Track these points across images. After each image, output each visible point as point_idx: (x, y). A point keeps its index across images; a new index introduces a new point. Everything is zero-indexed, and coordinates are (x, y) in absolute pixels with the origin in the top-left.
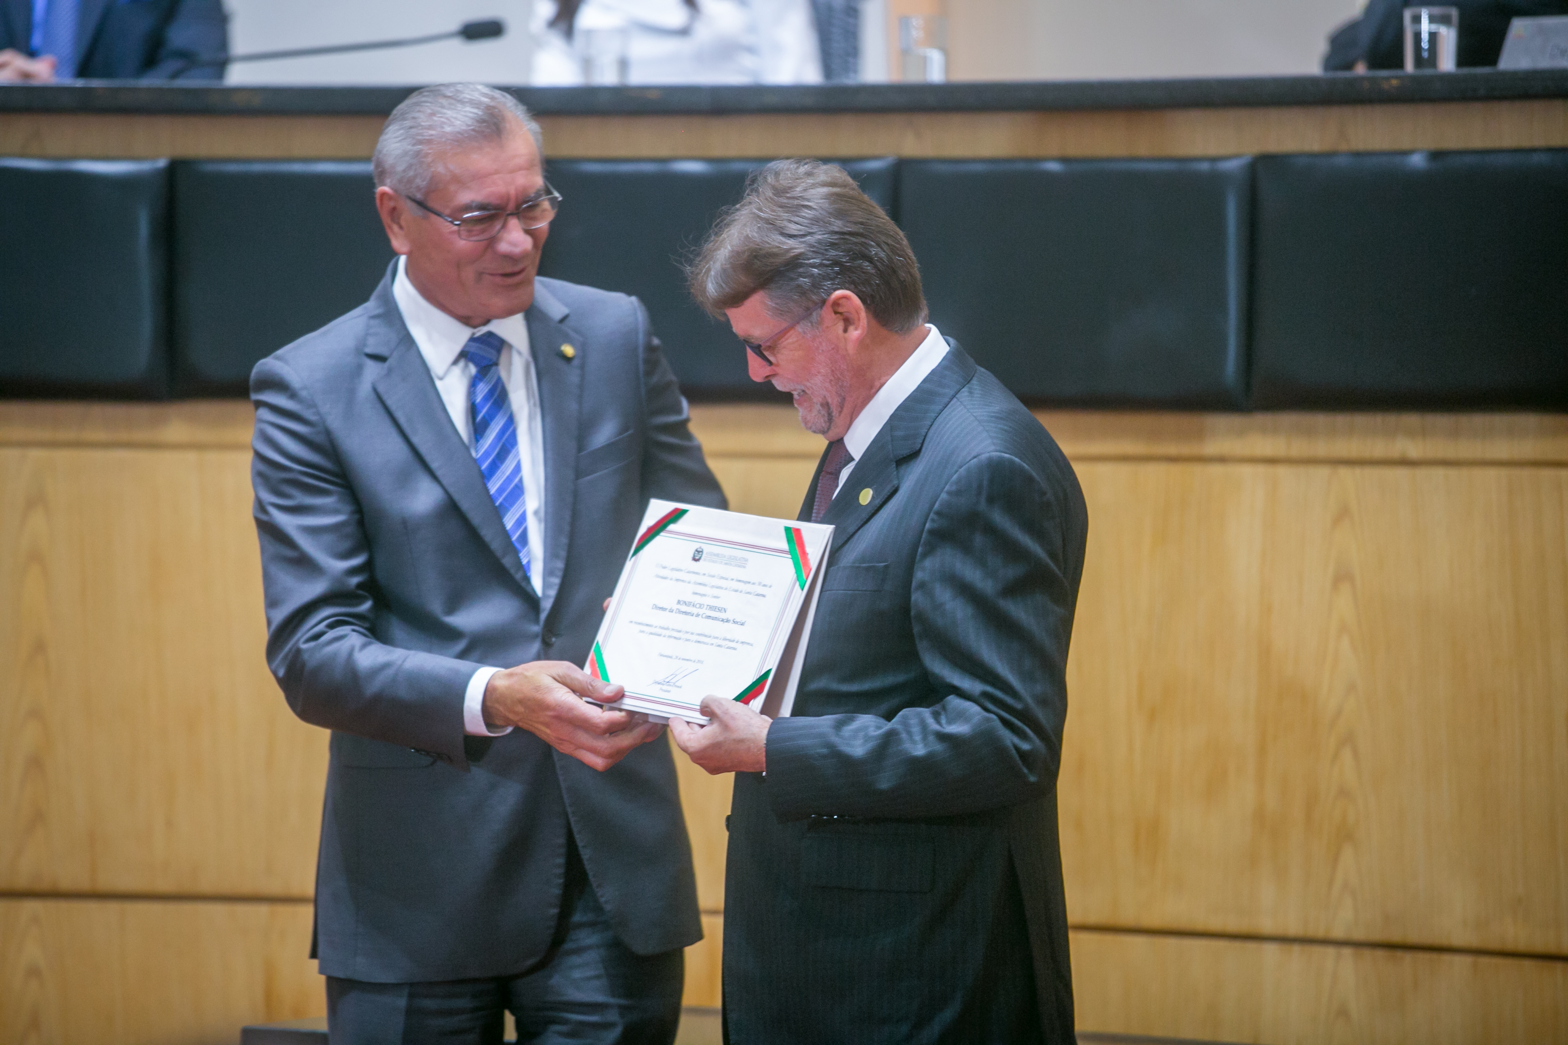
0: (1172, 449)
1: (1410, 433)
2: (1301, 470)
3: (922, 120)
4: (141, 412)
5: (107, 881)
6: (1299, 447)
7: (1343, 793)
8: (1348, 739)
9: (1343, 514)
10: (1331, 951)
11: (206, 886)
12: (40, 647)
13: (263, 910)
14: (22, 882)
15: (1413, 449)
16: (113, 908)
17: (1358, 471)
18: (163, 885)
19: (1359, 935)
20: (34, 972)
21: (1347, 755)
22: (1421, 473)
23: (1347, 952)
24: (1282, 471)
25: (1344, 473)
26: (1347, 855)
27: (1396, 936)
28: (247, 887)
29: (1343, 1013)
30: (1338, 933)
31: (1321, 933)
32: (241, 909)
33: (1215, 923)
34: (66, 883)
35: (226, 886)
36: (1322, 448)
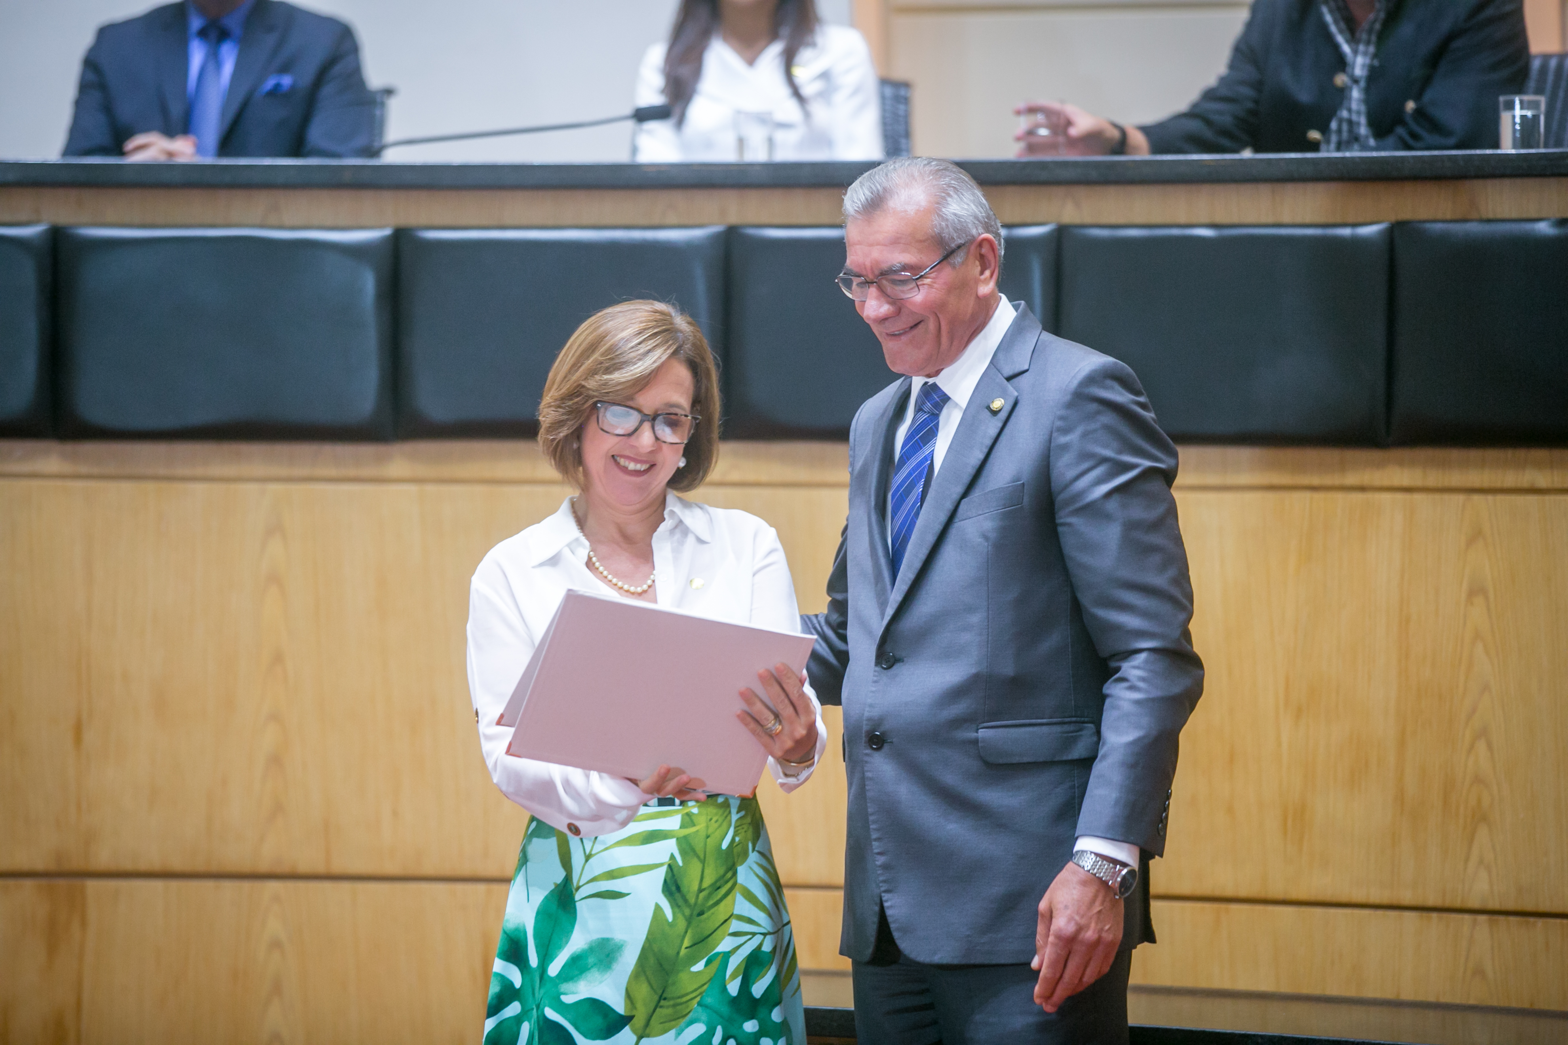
0: (1316, 481)
1: (1538, 465)
2: (1437, 497)
3: (1081, 192)
4: (367, 450)
5: (338, 866)
6: (1434, 478)
7: (1478, 780)
8: (1483, 733)
9: (1476, 535)
10: (1467, 917)
11: (428, 869)
12: (278, 658)
13: (481, 887)
14: (264, 866)
15: (1542, 479)
16: (346, 886)
17: (1490, 497)
18: (390, 868)
19: (1494, 904)
20: (276, 944)
21: (1481, 746)
22: (1548, 498)
23: (1482, 918)
24: (1417, 497)
25: (1477, 498)
26: (1483, 833)
27: (1529, 905)
28: (466, 870)
29: (1479, 972)
30: (1475, 903)
31: (1458, 904)
32: (460, 887)
33: (1359, 896)
34: (304, 867)
35: (446, 870)
36: (1456, 478)
